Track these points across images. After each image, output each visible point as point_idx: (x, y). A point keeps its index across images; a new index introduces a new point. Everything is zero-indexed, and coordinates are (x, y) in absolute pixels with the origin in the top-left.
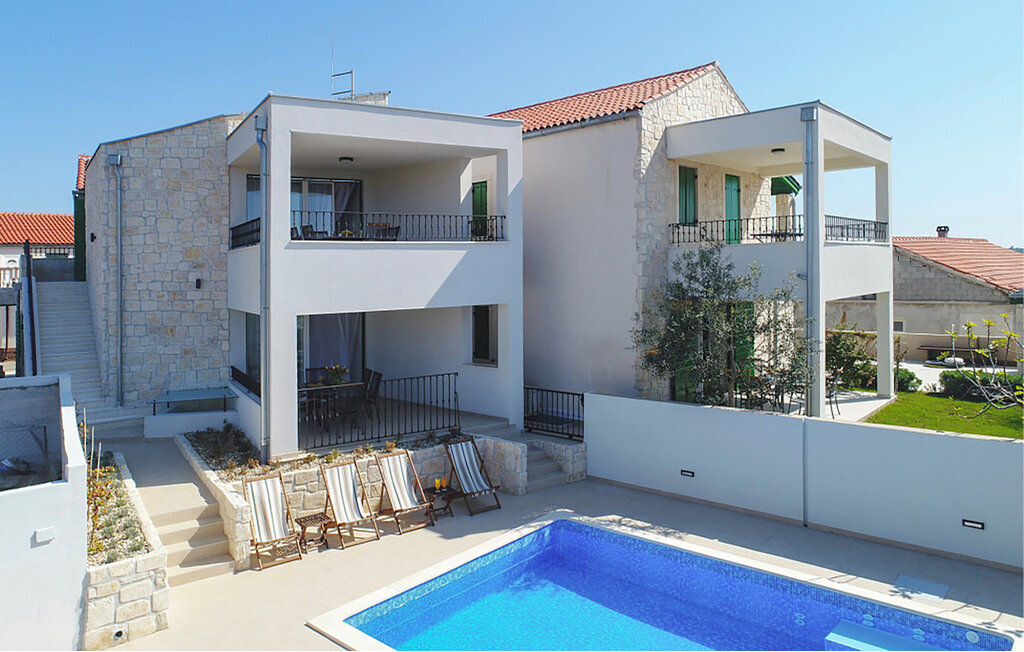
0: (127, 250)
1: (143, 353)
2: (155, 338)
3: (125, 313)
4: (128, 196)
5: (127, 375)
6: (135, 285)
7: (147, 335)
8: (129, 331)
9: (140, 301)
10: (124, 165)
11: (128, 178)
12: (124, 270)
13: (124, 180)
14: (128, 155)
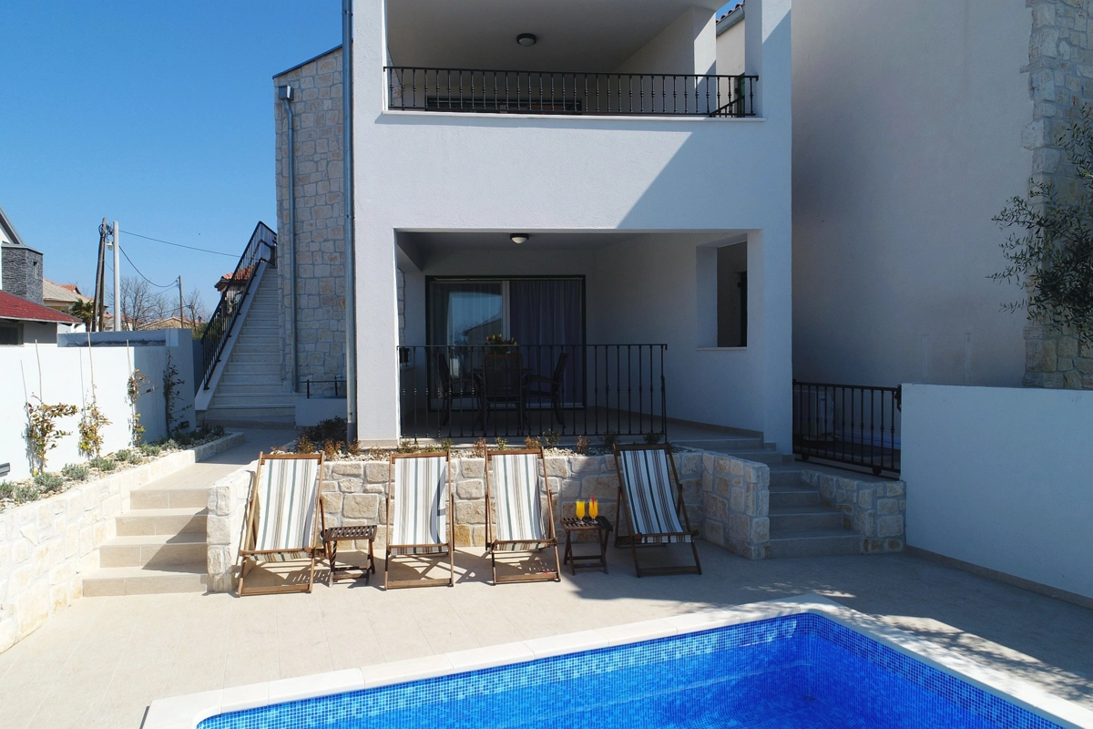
0: (300, 203)
1: (317, 329)
2: (328, 311)
3: (299, 280)
4: (300, 137)
5: (302, 355)
6: (308, 245)
7: (320, 307)
8: (303, 301)
9: (313, 265)
10: (296, 100)
11: (300, 114)
12: (297, 228)
13: (296, 118)
14: (300, 86)
